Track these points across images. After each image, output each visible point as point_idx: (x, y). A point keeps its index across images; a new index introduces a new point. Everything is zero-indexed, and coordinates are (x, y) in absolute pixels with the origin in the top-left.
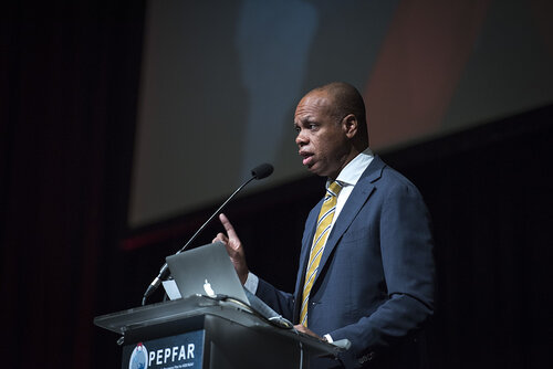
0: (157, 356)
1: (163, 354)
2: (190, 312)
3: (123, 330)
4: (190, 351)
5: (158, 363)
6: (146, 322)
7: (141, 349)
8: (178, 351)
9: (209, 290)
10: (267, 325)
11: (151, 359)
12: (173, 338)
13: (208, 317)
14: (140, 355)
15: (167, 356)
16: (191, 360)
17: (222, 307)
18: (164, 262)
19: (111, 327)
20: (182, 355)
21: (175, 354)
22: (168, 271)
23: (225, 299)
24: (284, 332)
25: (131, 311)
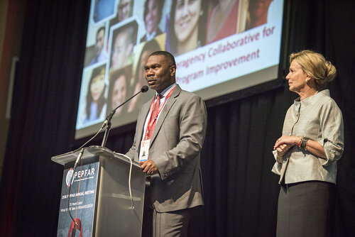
0: (78, 174)
4: (92, 172)
5: (79, 177)
7: (71, 171)
12: (85, 166)
16: (93, 175)
19: (59, 162)
20: (89, 173)
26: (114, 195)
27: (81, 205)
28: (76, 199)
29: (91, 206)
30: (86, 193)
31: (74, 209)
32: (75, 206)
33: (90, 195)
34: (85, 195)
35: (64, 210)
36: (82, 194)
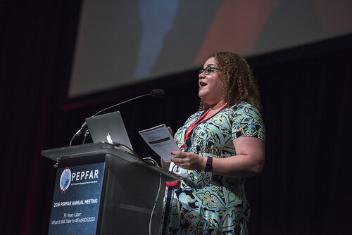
0: (77, 176)
1: (80, 175)
2: (98, 151)
3: (58, 159)
4: (96, 174)
5: (77, 179)
6: (72, 155)
7: (68, 171)
8: (89, 174)
10: (141, 162)
11: (73, 177)
12: (87, 166)
13: (107, 155)
14: (67, 174)
15: (82, 176)
16: (96, 179)
17: (116, 150)
18: (84, 121)
19: (51, 157)
20: (91, 176)
21: (87, 175)
22: (86, 127)
23: (118, 145)
24: (151, 166)
25: (63, 148)
26: (123, 206)
27: (80, 218)
28: (73, 209)
29: (93, 219)
30: (86, 201)
31: (69, 222)
32: (71, 218)
33: (92, 205)
34: (85, 205)
35: (56, 223)
36: (81, 203)
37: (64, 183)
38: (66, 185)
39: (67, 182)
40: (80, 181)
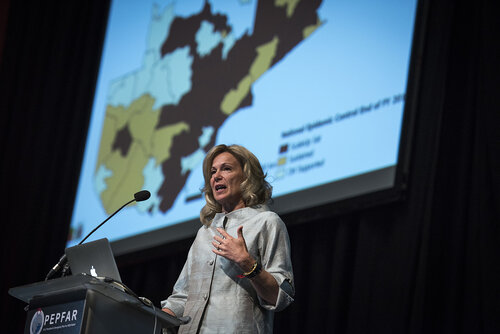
0: (51, 318)
1: (55, 317)
2: (81, 287)
3: (28, 300)
4: (74, 315)
5: (51, 323)
6: (45, 294)
7: (40, 313)
8: (65, 315)
9: (93, 273)
10: (133, 300)
11: (46, 321)
13: (90, 291)
14: (39, 317)
15: (57, 319)
18: (64, 253)
19: (20, 296)
20: (68, 318)
21: (63, 317)
22: (65, 261)
37: (36, 328)
38: (37, 331)
39: (39, 327)
40: (54, 325)
